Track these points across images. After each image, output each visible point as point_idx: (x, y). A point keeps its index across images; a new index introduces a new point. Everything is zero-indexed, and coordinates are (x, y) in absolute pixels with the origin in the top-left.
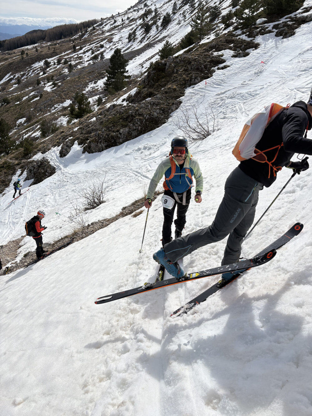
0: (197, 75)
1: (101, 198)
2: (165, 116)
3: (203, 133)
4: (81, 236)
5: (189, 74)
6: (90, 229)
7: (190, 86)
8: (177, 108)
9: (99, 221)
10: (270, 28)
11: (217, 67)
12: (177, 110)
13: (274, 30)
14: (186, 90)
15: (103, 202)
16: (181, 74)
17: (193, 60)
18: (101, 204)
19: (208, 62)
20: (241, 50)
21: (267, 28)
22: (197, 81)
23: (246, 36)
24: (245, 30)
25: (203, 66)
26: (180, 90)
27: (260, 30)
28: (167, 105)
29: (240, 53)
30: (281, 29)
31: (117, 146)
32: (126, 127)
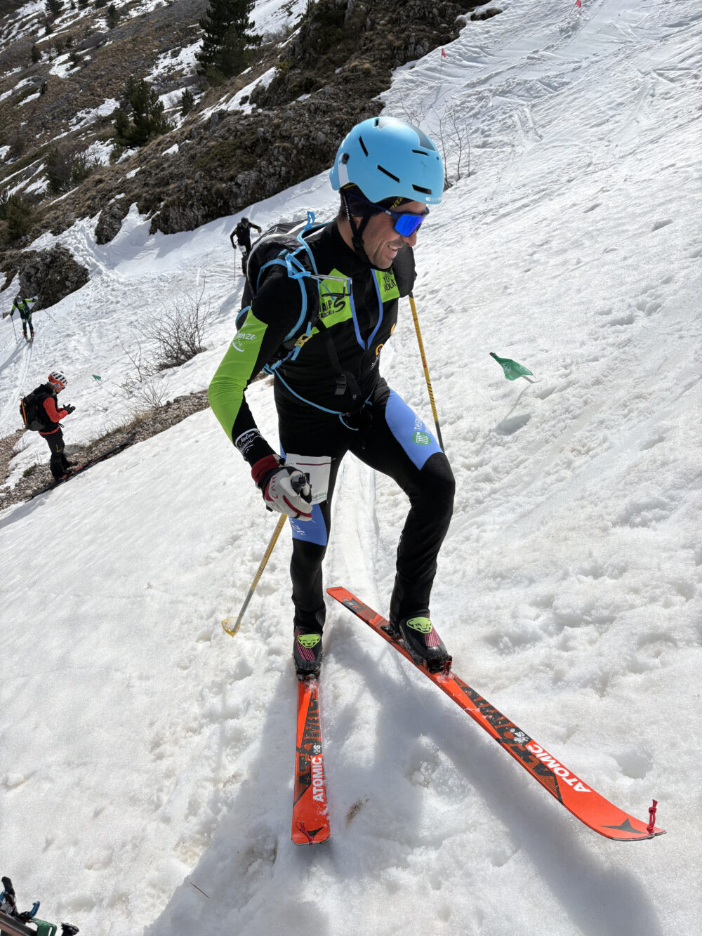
0: (422, 34)
1: (197, 339)
4: (152, 429)
5: (403, 31)
6: (172, 413)
7: (403, 63)
9: (191, 394)
11: (469, 14)
14: (394, 73)
15: (201, 350)
16: (383, 31)
18: (195, 353)
19: (449, 1)
22: (420, 49)
25: (435, 11)
26: (379, 74)
31: (231, 214)
32: (251, 168)
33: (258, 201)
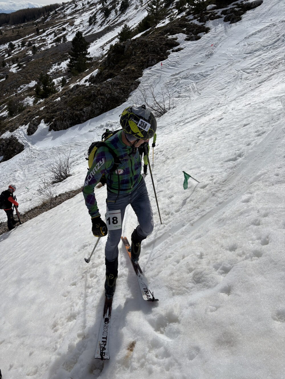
0: (154, 57)
1: (68, 171)
2: (125, 96)
3: (160, 111)
4: (50, 207)
5: (146, 56)
6: (58, 200)
7: (147, 67)
8: (136, 88)
9: (66, 192)
10: (219, 14)
11: (171, 50)
12: (136, 90)
13: (223, 15)
14: (143, 71)
15: (69, 175)
16: (139, 56)
17: (150, 43)
18: (67, 177)
19: (164, 45)
20: (193, 33)
21: (217, 13)
22: (153, 62)
23: (197, 20)
24: (196, 15)
25: (158, 49)
26: (138, 71)
27: (210, 16)
28: (126, 85)
29: (192, 37)
30: (229, 14)
31: (81, 123)
32: (89, 106)
33: (92, 118)
